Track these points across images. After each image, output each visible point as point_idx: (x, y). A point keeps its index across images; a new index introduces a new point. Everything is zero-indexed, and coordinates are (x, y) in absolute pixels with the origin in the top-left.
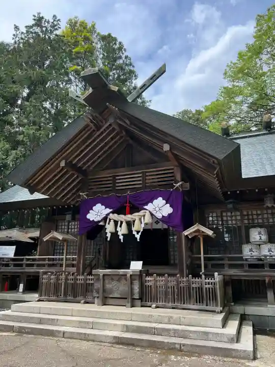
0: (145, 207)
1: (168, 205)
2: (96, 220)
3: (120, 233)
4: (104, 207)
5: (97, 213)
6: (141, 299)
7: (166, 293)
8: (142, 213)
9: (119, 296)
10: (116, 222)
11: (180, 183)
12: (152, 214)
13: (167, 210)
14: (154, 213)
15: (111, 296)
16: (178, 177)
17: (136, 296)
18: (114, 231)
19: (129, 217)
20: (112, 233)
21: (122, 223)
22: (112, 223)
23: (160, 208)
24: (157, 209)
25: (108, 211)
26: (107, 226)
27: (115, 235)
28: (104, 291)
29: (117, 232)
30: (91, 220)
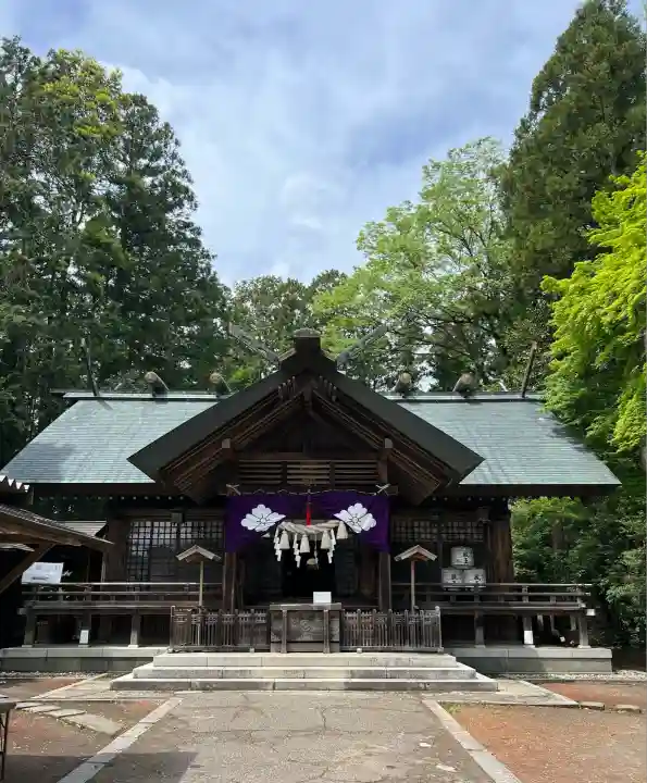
0: (337, 515)
1: (371, 515)
2: (258, 529)
3: (297, 552)
4: (269, 510)
5: (259, 519)
6: (341, 642)
7: (375, 635)
8: (332, 523)
9: (312, 640)
10: (291, 536)
11: (386, 486)
12: (348, 527)
13: (368, 522)
14: (350, 525)
15: (299, 639)
16: (385, 477)
17: (337, 638)
18: (287, 547)
19: (312, 528)
20: (284, 551)
21: (300, 536)
22: (285, 536)
23: (358, 518)
24: (355, 520)
25: (277, 517)
26: (276, 540)
27: (288, 553)
28: (288, 633)
29: (292, 550)
30: (250, 528)
